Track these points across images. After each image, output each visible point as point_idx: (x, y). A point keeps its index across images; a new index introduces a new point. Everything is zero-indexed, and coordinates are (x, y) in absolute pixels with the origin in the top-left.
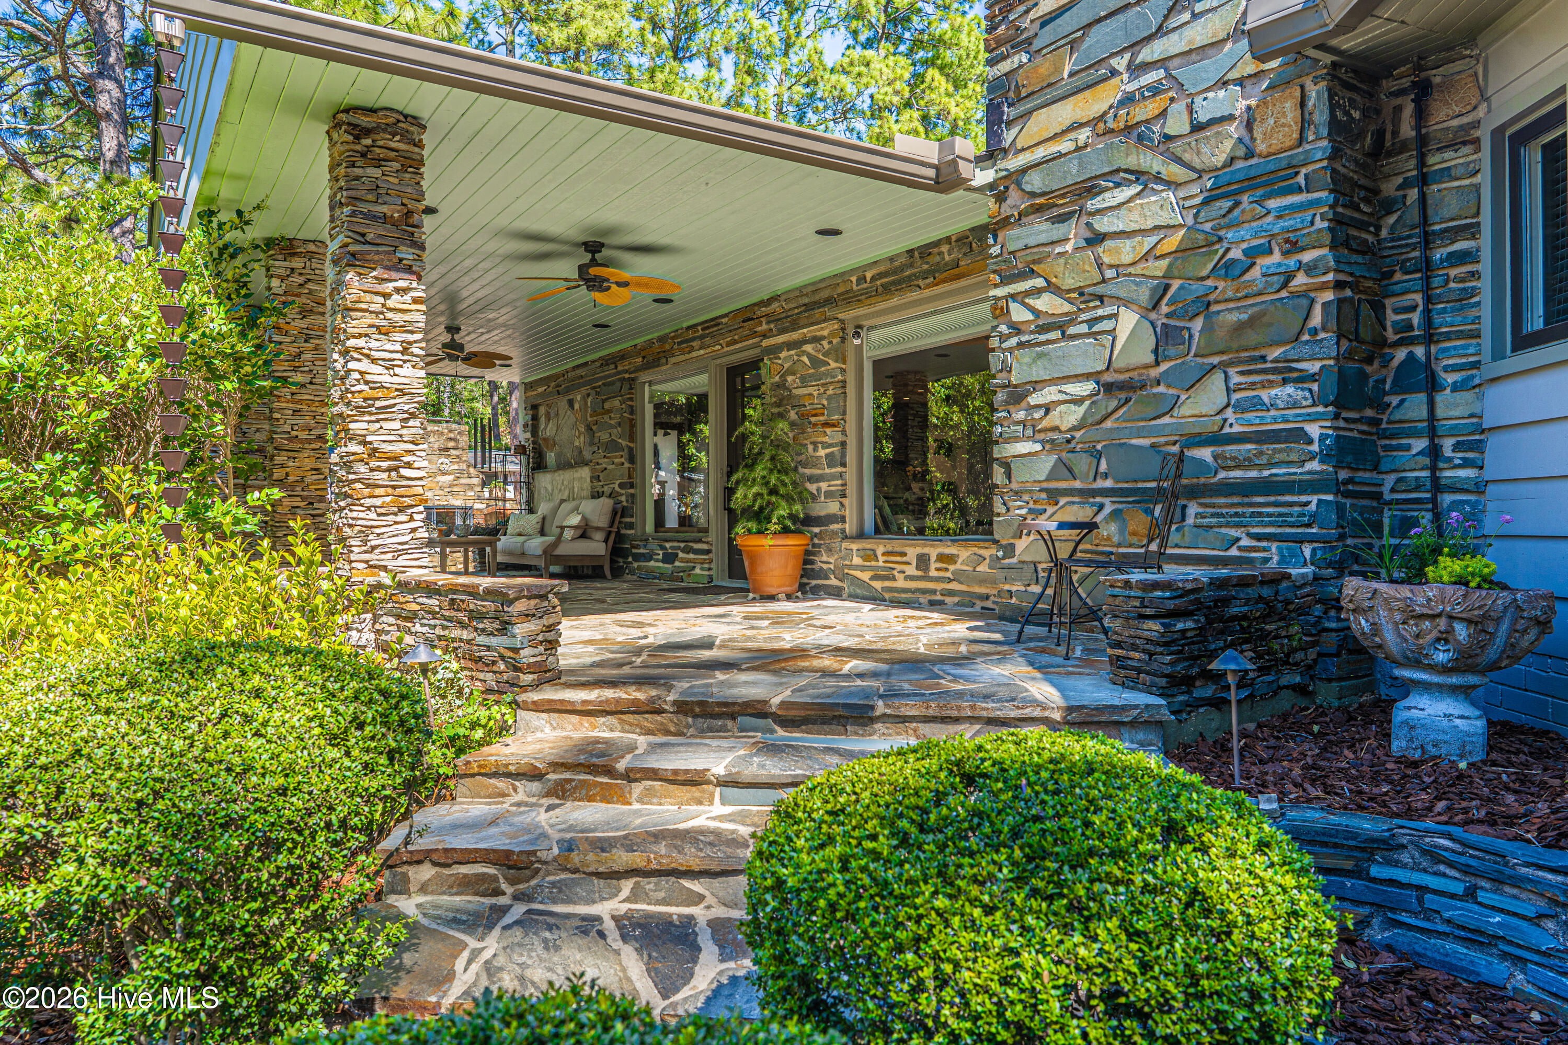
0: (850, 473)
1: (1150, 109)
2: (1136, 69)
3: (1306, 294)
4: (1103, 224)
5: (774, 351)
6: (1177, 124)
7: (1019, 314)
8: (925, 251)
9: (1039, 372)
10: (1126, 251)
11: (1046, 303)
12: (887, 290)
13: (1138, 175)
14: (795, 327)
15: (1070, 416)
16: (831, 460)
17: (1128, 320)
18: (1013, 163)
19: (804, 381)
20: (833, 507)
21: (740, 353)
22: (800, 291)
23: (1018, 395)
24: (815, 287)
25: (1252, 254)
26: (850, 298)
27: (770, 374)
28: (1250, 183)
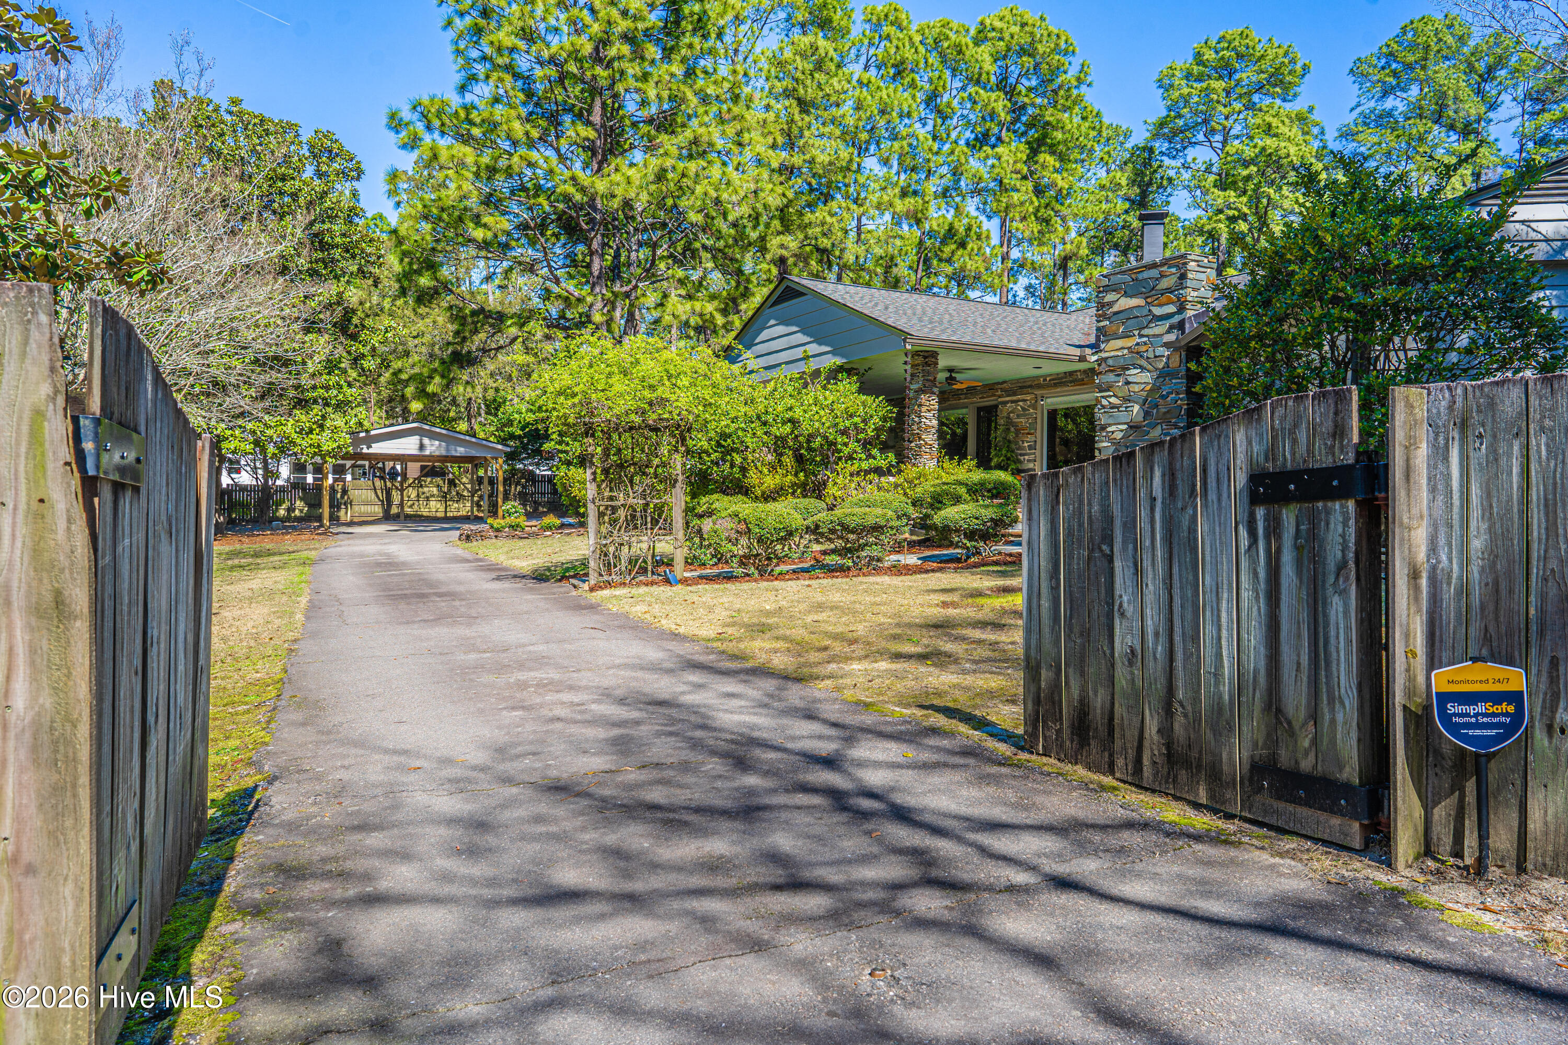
0: (1038, 452)
1: (1143, 348)
2: (1141, 336)
3: (1181, 407)
4: (1130, 379)
5: (1005, 403)
6: (1151, 355)
7: (1104, 402)
8: (1071, 373)
9: (1110, 421)
10: (1136, 388)
11: (1113, 400)
12: (1055, 385)
13: (1141, 367)
14: (1015, 394)
15: (1119, 435)
16: (1030, 447)
17: (1136, 408)
18: (1104, 355)
19: (1018, 416)
20: (1031, 465)
21: (988, 402)
22: (1018, 380)
23: (1103, 428)
24: (1025, 380)
25: (1169, 394)
26: (1039, 386)
27: (1003, 411)
28: (1168, 374)
